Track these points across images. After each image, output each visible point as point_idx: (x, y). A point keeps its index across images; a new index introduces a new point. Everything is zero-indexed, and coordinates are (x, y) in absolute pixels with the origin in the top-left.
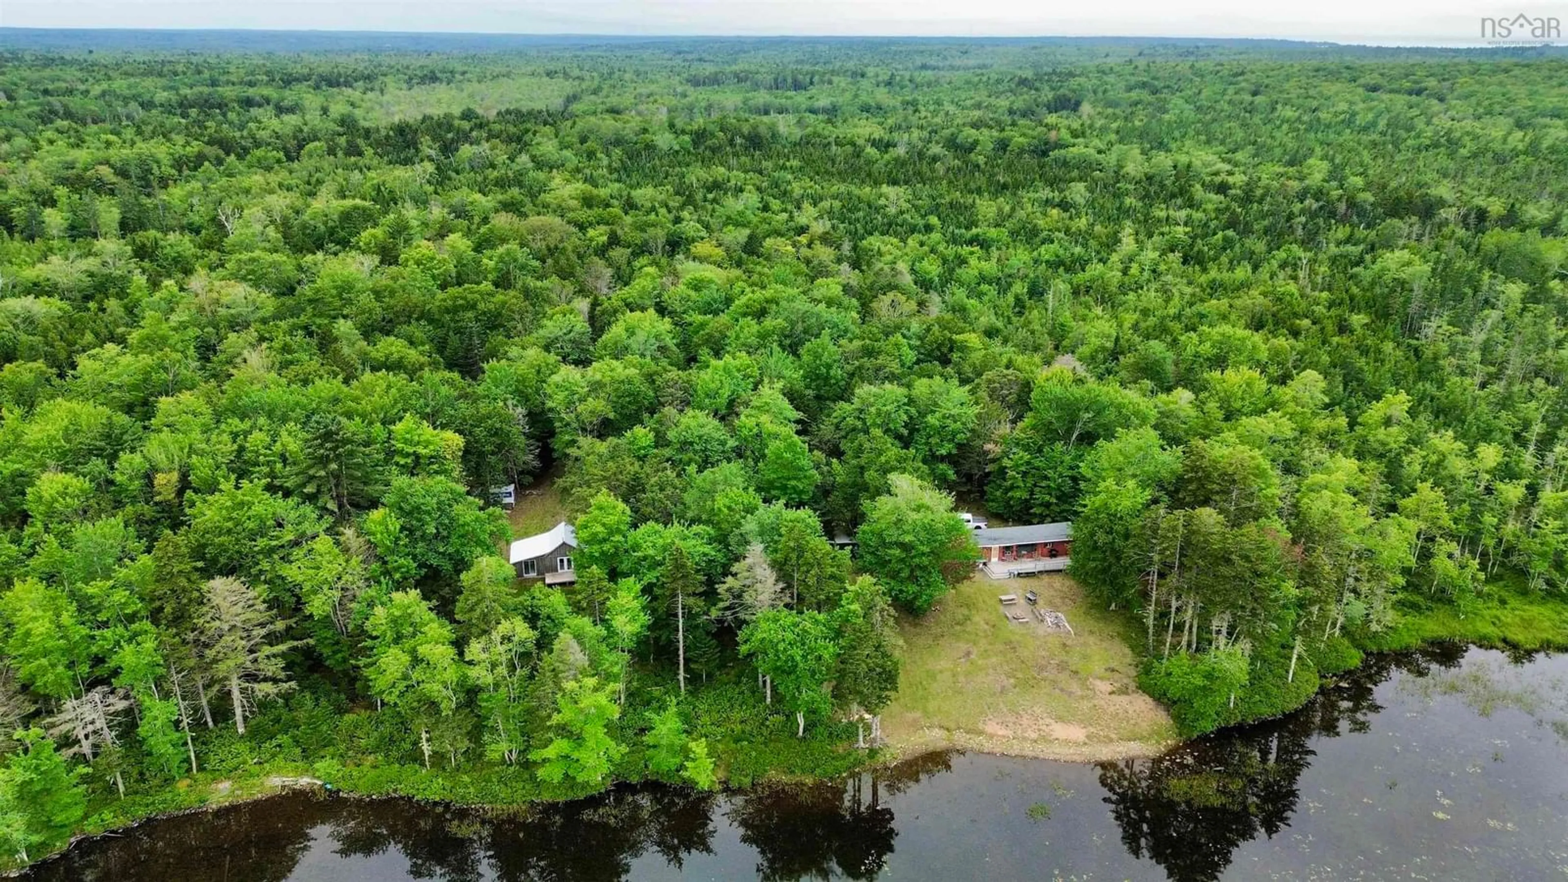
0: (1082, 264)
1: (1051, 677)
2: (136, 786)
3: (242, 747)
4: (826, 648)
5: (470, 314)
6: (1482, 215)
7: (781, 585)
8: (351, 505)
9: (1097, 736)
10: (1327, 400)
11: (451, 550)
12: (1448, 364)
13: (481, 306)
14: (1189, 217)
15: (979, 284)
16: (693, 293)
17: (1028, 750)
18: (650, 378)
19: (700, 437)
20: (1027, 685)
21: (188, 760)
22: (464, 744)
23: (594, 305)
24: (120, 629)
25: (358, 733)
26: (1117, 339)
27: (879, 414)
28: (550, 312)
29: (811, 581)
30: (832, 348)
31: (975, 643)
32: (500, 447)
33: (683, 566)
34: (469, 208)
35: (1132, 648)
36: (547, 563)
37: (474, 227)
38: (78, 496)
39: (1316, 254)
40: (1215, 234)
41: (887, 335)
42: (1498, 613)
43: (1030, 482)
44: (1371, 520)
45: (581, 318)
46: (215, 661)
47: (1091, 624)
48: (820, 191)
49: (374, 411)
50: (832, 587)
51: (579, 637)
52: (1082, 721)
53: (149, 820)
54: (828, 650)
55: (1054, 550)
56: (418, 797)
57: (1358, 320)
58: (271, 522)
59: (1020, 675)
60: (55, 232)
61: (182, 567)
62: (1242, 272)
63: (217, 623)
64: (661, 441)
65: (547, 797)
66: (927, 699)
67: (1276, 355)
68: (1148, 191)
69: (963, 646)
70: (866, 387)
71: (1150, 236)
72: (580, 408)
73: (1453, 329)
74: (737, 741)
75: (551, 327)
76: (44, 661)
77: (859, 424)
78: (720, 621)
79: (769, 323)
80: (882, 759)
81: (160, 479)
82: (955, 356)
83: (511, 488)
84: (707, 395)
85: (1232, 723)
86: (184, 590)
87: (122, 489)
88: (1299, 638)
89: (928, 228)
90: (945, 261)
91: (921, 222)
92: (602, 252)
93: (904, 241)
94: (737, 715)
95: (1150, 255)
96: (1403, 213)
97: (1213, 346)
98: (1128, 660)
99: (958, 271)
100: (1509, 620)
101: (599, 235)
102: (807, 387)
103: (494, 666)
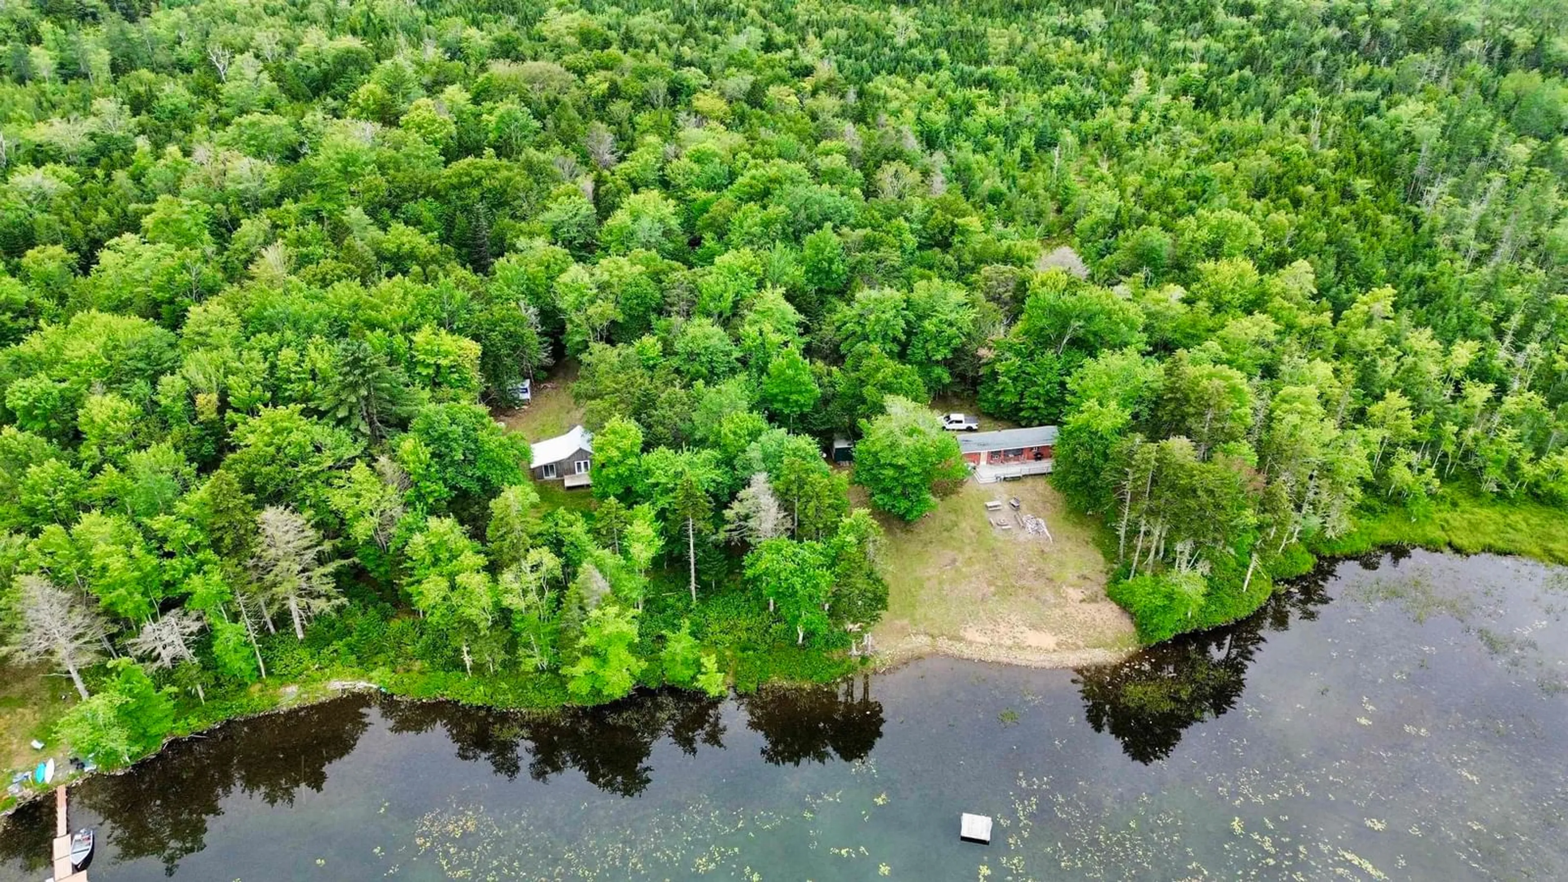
0: (1090, 108)
1: (1028, 584)
2: (213, 691)
3: (303, 654)
4: (823, 576)
5: (476, 193)
6: (1508, 48)
7: (783, 514)
8: (381, 422)
9: (1065, 643)
10: (1315, 291)
11: (479, 473)
12: (1442, 241)
13: (486, 183)
14: (1207, 49)
15: (986, 134)
16: (696, 168)
17: (1003, 657)
18: (656, 277)
19: (706, 348)
20: (1005, 592)
21: (258, 669)
22: (501, 656)
23: (599, 182)
24: (187, 559)
25: (405, 640)
26: (1118, 212)
27: (878, 320)
28: (555, 192)
29: (810, 512)
30: (835, 239)
31: (961, 550)
32: (514, 349)
33: (693, 495)
34: (464, 45)
35: (1105, 554)
36: (566, 467)
37: (471, 73)
38: (127, 420)
39: (1331, 100)
40: (1231, 72)
41: (888, 219)
42: (1448, 516)
43: (1020, 386)
44: (1338, 433)
45: (585, 200)
46: (274, 584)
47: (1069, 529)
48: (826, 17)
49: (394, 320)
50: (830, 517)
51: (600, 567)
52: (1053, 629)
53: (229, 722)
54: (826, 579)
55: (1039, 454)
56: (464, 702)
57: (1361, 184)
58: (310, 448)
59: (1000, 583)
60: (45, 73)
61: (237, 501)
62: (1253, 121)
63: (273, 551)
64: (668, 351)
65: (576, 703)
66: (914, 606)
67: (1272, 234)
68: (1167, 15)
69: (949, 554)
70: (867, 292)
71: (1165, 75)
72: (591, 311)
73: (1453, 200)
74: (744, 649)
75: (557, 212)
76: (122, 591)
77: (859, 329)
78: (728, 542)
79: (773, 211)
80: (872, 666)
81: (201, 399)
82: (956, 239)
83: (527, 383)
84: (713, 299)
85: (1188, 631)
86: (240, 521)
87: (166, 411)
88: (1255, 556)
89: (937, 64)
90: (953, 107)
91: (929, 58)
92: (601, 104)
93: (911, 80)
94: (743, 623)
95: (1162, 99)
96: (1427, 43)
97: (1210, 231)
98: (1100, 567)
99: (966, 120)
100: (1457, 524)
101: (599, 83)
102: (810, 281)
103: (525, 592)
